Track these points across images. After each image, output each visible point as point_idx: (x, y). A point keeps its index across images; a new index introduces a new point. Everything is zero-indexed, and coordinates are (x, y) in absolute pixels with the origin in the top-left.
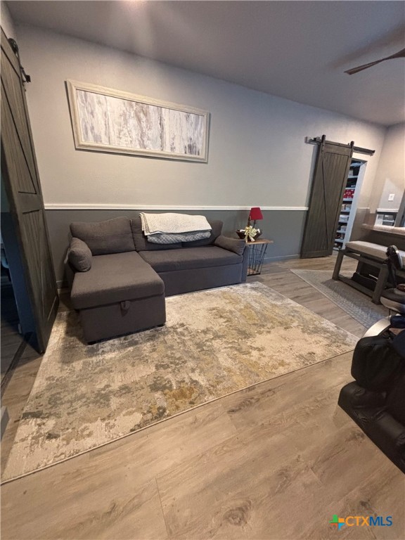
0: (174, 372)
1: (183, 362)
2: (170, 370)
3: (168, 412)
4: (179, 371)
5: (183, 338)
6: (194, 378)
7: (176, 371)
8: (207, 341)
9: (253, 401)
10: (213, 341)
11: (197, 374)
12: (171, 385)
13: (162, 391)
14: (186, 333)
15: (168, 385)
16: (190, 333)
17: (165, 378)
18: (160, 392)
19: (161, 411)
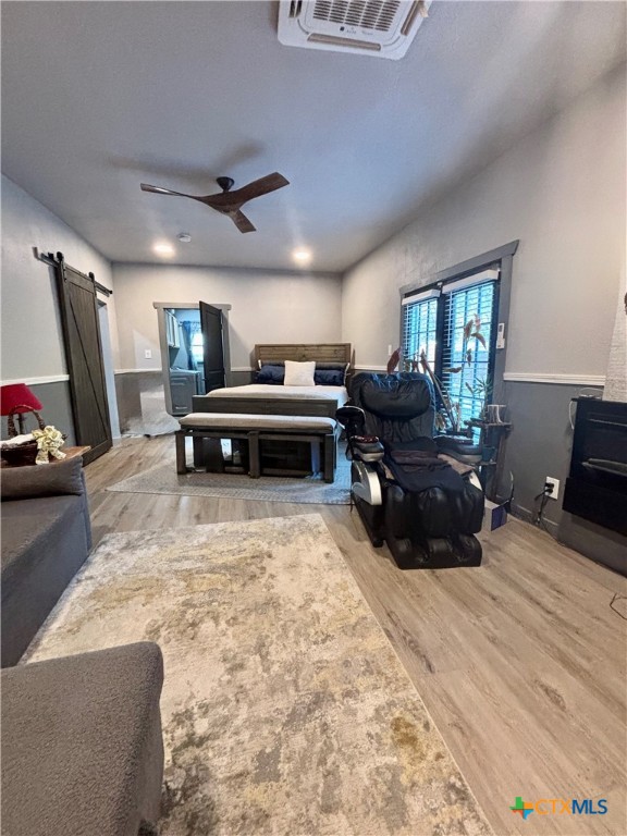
0: (350, 757)
1: (324, 731)
2: (344, 767)
3: (453, 779)
4: (348, 745)
5: (238, 722)
6: (371, 713)
7: (349, 751)
8: (267, 670)
9: (408, 638)
10: (272, 658)
11: (359, 705)
12: (388, 767)
13: (404, 792)
14: (222, 711)
15: (388, 776)
16: (226, 702)
17: (367, 782)
18: (409, 799)
19: (453, 797)
